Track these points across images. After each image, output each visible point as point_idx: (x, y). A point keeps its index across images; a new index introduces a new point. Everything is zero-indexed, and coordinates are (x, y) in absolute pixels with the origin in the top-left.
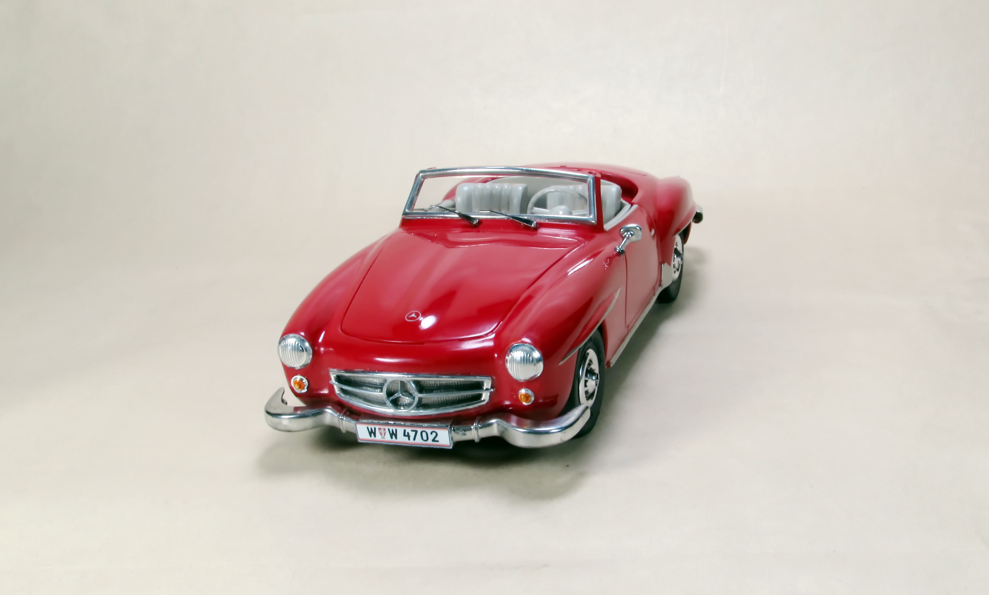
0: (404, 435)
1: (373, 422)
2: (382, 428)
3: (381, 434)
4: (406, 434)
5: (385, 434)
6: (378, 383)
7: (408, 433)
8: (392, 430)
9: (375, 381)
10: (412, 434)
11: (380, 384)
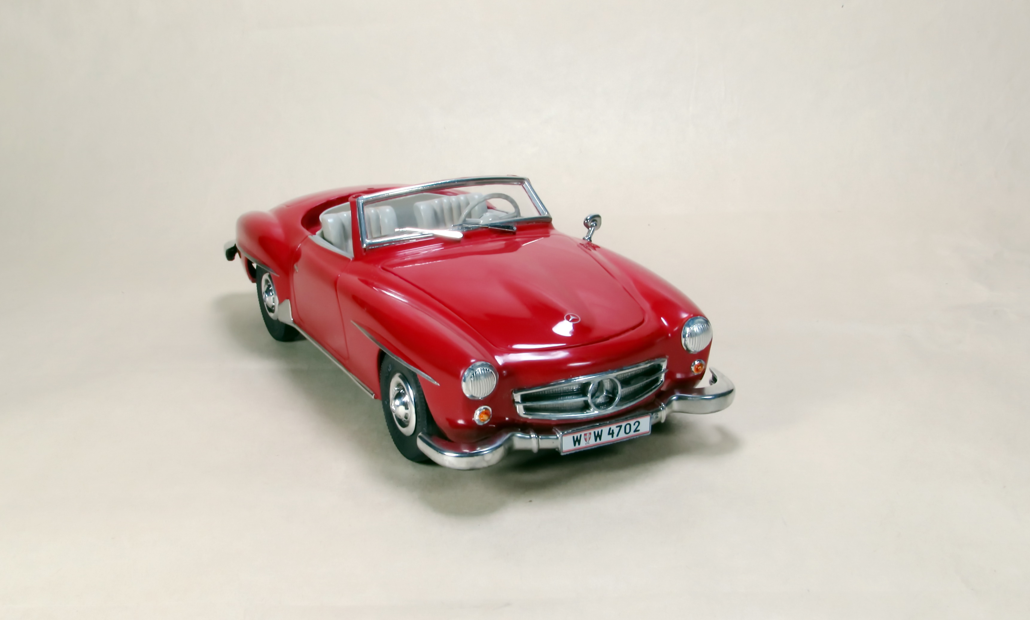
0: (609, 434)
1: (574, 431)
2: (588, 433)
3: (586, 440)
4: (611, 432)
5: (590, 438)
6: (575, 389)
7: (613, 431)
8: (598, 432)
9: (571, 388)
10: (616, 430)
11: (577, 390)
